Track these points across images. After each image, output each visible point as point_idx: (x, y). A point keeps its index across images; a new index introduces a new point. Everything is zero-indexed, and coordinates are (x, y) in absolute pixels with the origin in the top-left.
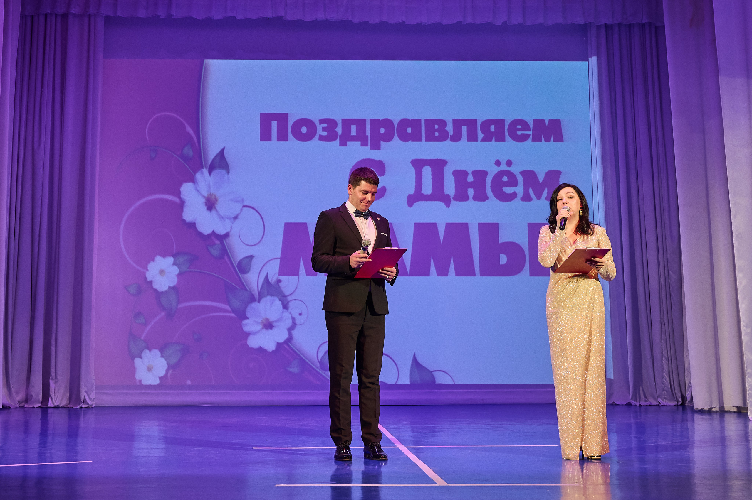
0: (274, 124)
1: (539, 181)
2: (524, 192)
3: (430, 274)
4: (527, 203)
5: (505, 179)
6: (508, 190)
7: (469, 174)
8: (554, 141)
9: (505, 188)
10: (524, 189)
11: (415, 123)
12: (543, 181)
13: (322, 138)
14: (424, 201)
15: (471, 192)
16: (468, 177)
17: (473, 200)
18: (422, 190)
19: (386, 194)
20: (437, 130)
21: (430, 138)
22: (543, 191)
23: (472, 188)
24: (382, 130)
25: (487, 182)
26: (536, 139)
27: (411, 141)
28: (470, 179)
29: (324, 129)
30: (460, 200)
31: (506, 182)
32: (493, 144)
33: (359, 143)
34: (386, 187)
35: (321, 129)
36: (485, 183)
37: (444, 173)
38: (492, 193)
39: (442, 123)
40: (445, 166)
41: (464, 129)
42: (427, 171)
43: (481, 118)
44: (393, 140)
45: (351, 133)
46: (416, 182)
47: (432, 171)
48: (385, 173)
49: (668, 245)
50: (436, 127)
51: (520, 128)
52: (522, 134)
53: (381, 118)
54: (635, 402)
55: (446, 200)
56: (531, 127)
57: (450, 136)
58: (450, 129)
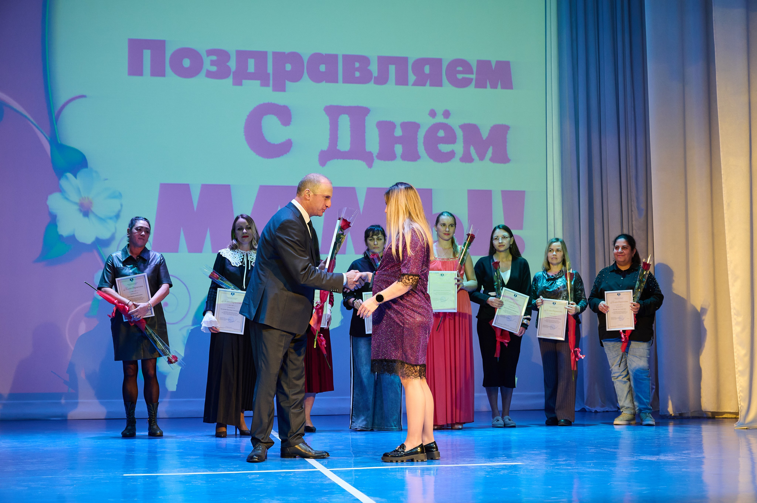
0: (147, 54)
1: (482, 138)
2: (464, 151)
3: (347, 252)
4: (468, 164)
5: (441, 133)
6: (444, 148)
7: (397, 127)
8: (503, 88)
9: (441, 144)
10: (464, 147)
11: (331, 59)
12: (487, 137)
13: (210, 74)
14: (341, 158)
15: (399, 149)
16: (396, 130)
17: (401, 160)
18: (337, 146)
19: (292, 149)
20: (357, 69)
21: (349, 79)
22: (487, 150)
23: (400, 144)
24: (288, 67)
25: (418, 137)
26: (480, 85)
27: (324, 82)
28: (398, 132)
29: (213, 63)
30: (385, 160)
31: (442, 137)
32: (428, 89)
33: (258, 82)
34: (292, 140)
35: (209, 63)
36: (417, 138)
37: (366, 124)
38: (424, 152)
39: (364, 60)
40: (366, 115)
41: (392, 69)
42: (345, 121)
43: (413, 55)
44: (301, 80)
45: (247, 69)
46: (331, 135)
47: (351, 121)
48: (291, 123)
49: (634, 219)
50: (357, 65)
51: (461, 71)
52: (463, 78)
53: (287, 50)
54: (590, 408)
55: (368, 159)
56: (475, 69)
57: (375, 77)
58: (374, 68)
